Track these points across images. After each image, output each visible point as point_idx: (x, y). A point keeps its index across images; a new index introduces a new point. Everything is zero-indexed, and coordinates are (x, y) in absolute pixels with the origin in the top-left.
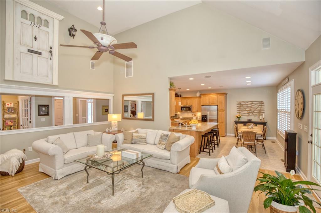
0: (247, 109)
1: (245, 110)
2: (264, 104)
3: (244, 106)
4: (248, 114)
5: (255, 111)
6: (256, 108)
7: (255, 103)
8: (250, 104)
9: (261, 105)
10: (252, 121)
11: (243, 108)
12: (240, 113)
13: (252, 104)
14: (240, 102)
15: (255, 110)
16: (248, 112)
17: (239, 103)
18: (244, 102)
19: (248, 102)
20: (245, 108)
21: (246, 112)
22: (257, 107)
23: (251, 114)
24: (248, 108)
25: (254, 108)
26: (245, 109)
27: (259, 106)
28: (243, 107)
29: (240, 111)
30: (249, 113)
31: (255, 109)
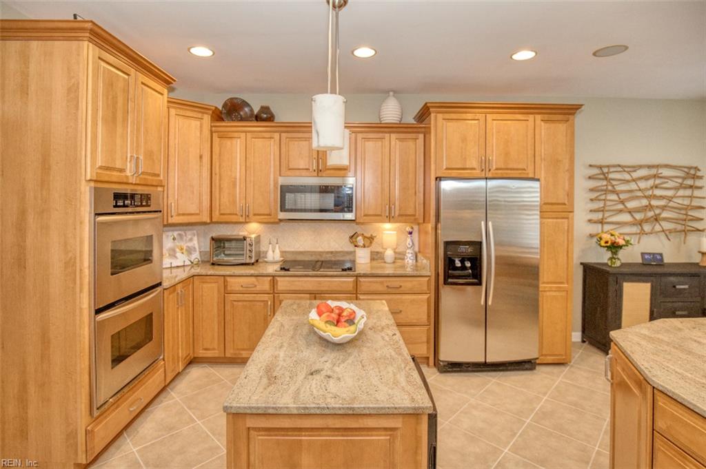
0: (631, 205)
1: (621, 207)
2: (701, 178)
3: (618, 188)
4: (635, 229)
5: (664, 215)
6: (670, 199)
7: (666, 172)
8: (646, 178)
9: (690, 182)
10: (666, 261)
11: (614, 197)
12: (602, 222)
13: (655, 176)
14: (600, 167)
15: (663, 208)
16: (639, 216)
17: (596, 171)
18: (623, 168)
19: (641, 167)
20: (623, 196)
21: (626, 217)
22: (670, 193)
23: (647, 228)
24: (638, 198)
25: (662, 197)
26: (622, 202)
27: (682, 187)
28: (614, 192)
29: (607, 214)
30: (640, 223)
31: (662, 203)
